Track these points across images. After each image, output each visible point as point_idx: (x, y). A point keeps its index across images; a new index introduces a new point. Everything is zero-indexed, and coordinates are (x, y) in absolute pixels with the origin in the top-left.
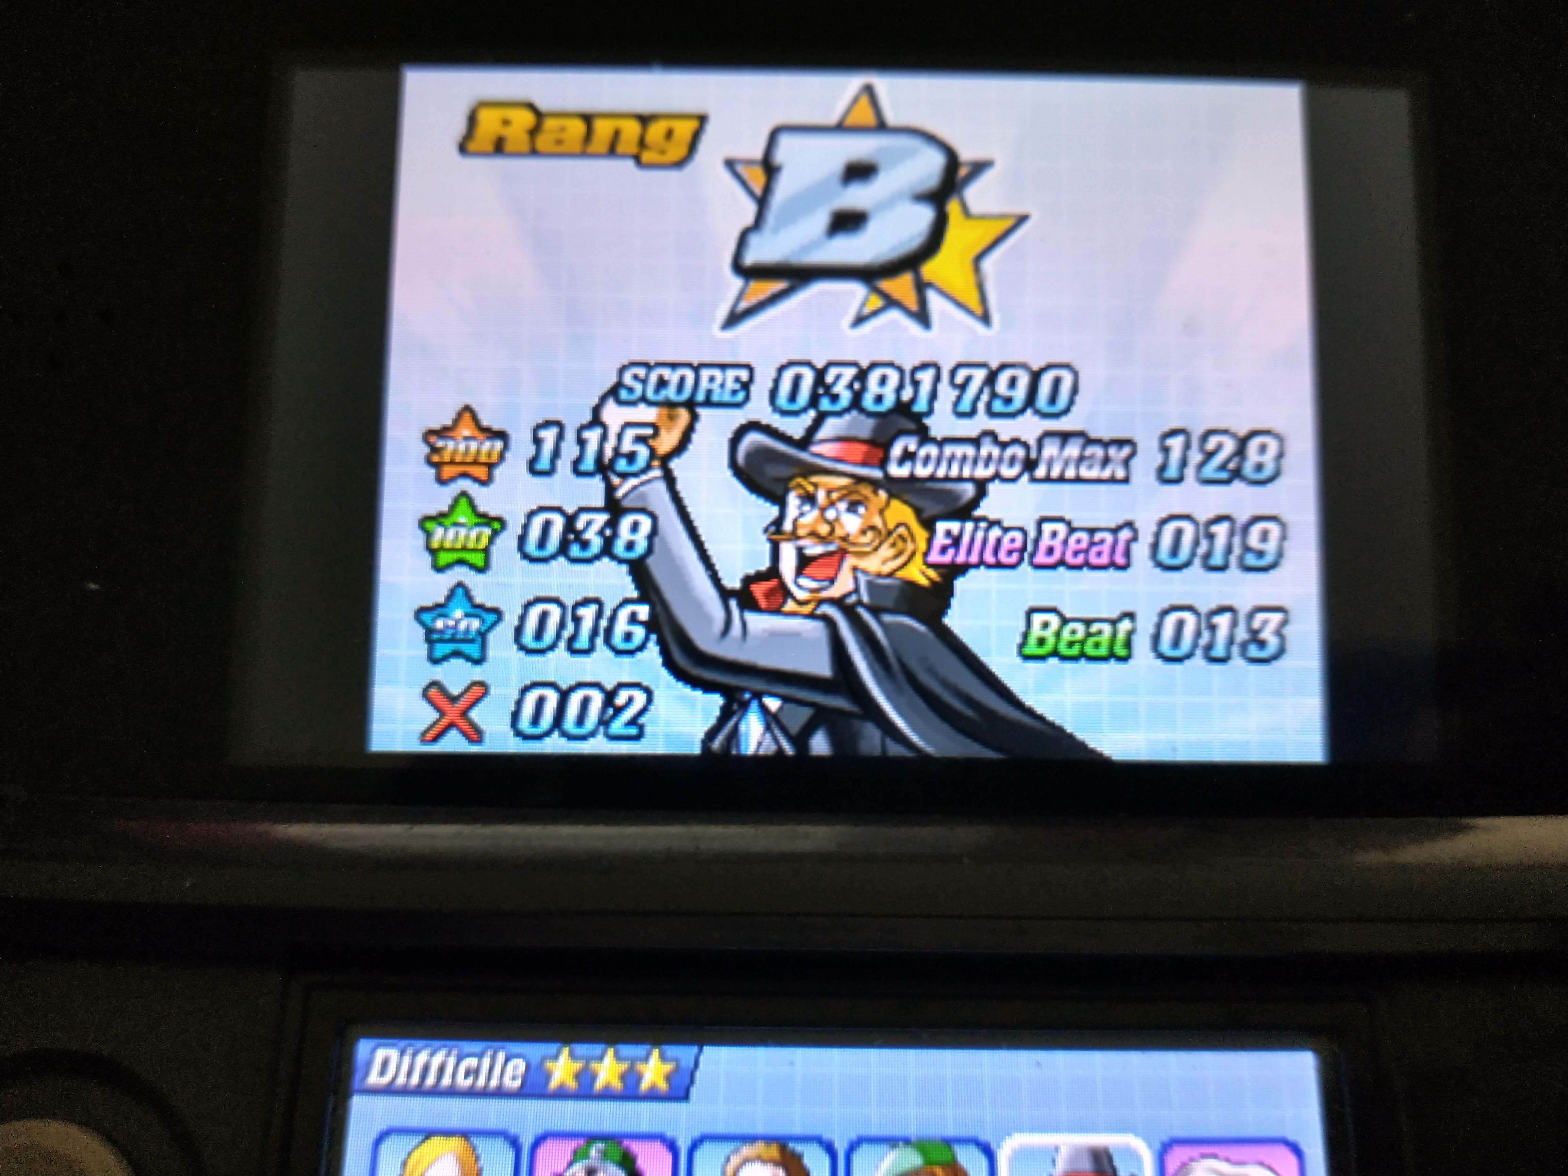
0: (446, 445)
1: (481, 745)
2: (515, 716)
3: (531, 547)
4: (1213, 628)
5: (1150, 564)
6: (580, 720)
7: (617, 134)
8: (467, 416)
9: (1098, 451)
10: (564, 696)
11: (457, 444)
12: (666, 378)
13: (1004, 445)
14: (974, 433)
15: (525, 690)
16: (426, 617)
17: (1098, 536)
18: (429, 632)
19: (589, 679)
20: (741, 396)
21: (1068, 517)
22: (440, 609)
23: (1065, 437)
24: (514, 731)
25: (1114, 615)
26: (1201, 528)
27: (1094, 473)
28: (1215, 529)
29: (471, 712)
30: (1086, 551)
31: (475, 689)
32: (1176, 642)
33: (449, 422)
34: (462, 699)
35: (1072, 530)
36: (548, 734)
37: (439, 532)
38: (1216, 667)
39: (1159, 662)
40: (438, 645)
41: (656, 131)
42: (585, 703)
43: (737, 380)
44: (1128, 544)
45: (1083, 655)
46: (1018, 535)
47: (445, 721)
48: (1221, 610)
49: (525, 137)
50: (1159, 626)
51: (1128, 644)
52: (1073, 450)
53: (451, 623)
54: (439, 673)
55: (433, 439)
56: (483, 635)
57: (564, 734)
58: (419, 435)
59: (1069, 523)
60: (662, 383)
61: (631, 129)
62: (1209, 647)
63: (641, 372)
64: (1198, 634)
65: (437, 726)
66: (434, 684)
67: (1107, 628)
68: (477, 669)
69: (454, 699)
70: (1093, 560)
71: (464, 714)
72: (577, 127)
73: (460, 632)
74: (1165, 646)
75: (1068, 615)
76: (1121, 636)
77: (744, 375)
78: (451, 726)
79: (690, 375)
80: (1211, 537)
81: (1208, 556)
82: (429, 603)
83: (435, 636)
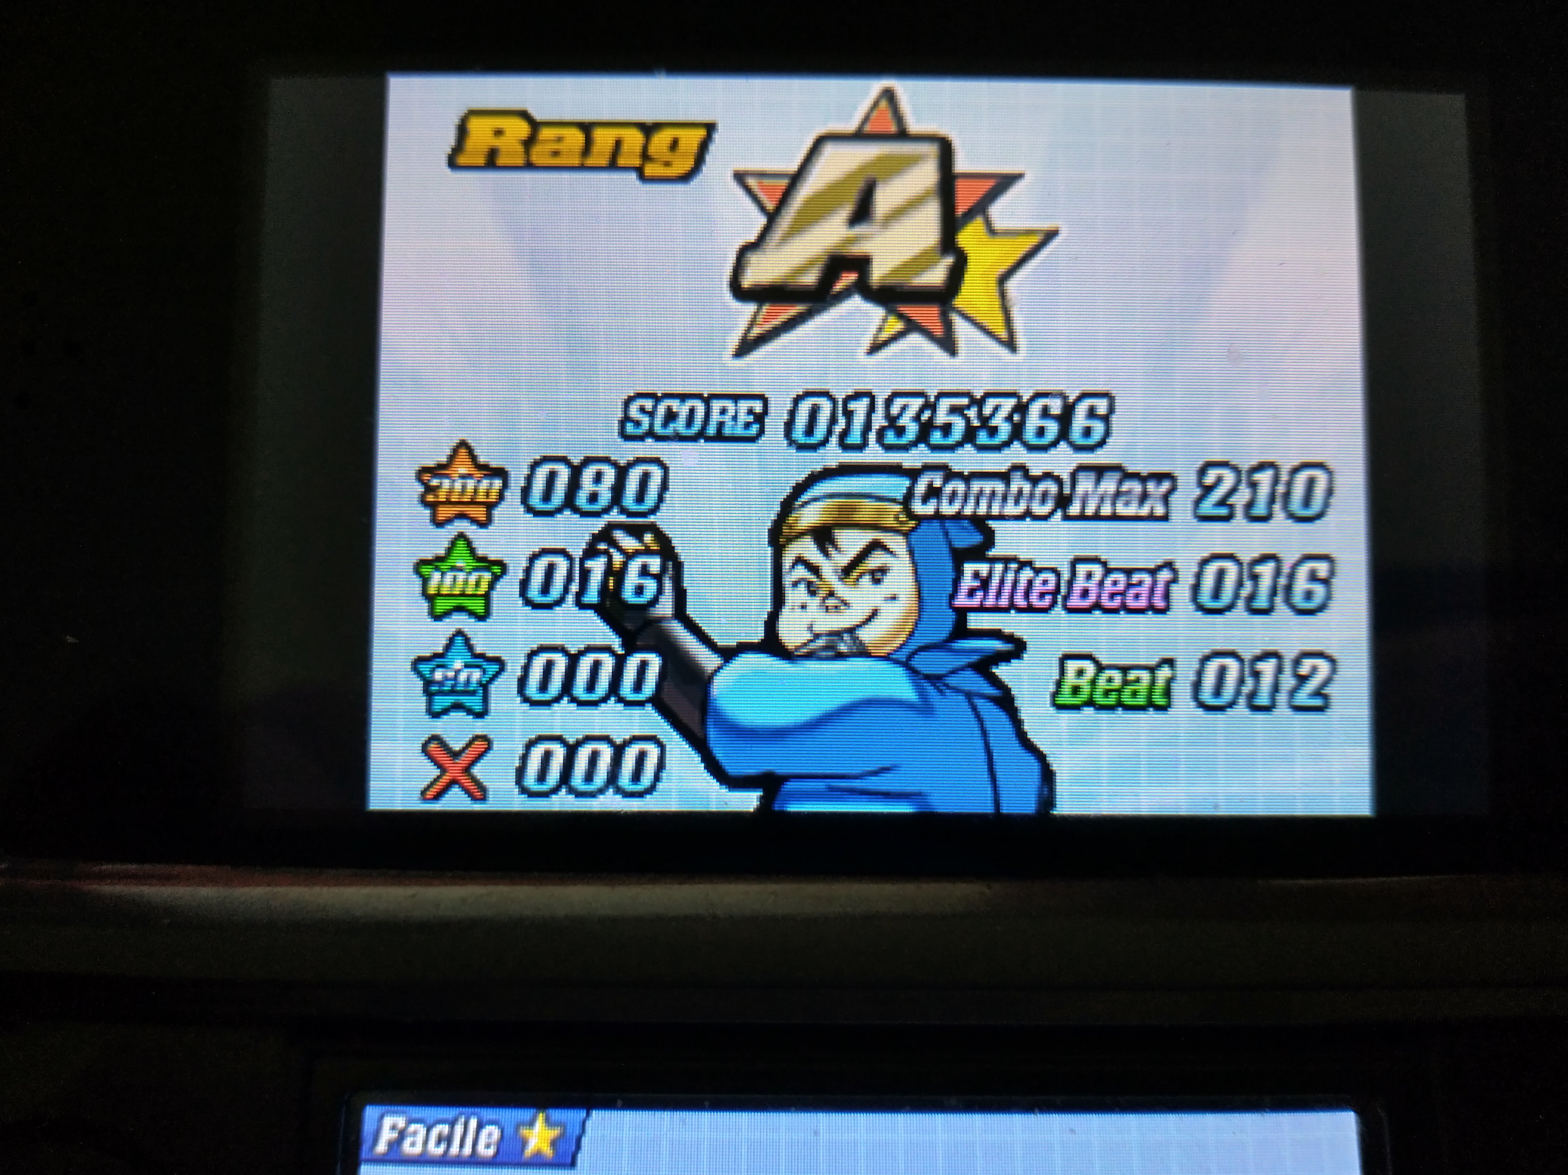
0: (441, 483)
1: (485, 804)
2: (521, 772)
3: (534, 593)
4: (1256, 675)
5: (1192, 607)
6: (589, 777)
7: (618, 143)
8: (463, 451)
9: (1136, 487)
10: (571, 751)
11: (454, 481)
12: (674, 410)
13: (1035, 481)
14: (1003, 468)
15: (530, 745)
16: (425, 668)
17: (1136, 578)
18: (428, 683)
19: (597, 732)
20: (754, 430)
21: (1103, 557)
22: (438, 658)
23: (1100, 471)
24: (519, 788)
25: (1153, 662)
26: (1245, 567)
27: (1132, 510)
28: (1259, 569)
29: (473, 769)
30: (1123, 594)
31: (477, 745)
32: (1218, 691)
33: (444, 459)
34: (463, 755)
35: (1108, 571)
36: (555, 790)
37: (437, 576)
38: (1260, 716)
39: (1200, 712)
40: (436, 698)
41: (661, 140)
42: (594, 758)
43: (750, 412)
44: (1168, 584)
45: (1120, 704)
46: (1051, 577)
47: (446, 778)
48: (1266, 656)
49: (520, 148)
50: (1200, 673)
51: (1167, 692)
52: (1109, 485)
53: (451, 674)
54: (439, 727)
55: (426, 477)
56: (485, 687)
57: (572, 791)
58: (413, 474)
59: (1104, 564)
60: (671, 416)
61: (633, 139)
62: (1253, 695)
63: (649, 404)
64: (1241, 681)
65: (437, 783)
66: (434, 738)
67: (1145, 675)
68: (479, 722)
69: (456, 755)
70: (1131, 603)
71: (467, 770)
72: (576, 137)
73: (459, 683)
74: (1207, 695)
75: (1104, 662)
76: (1160, 683)
77: (758, 406)
78: (453, 782)
79: (700, 407)
80: (1255, 578)
81: (1251, 598)
82: (427, 653)
83: (434, 688)
